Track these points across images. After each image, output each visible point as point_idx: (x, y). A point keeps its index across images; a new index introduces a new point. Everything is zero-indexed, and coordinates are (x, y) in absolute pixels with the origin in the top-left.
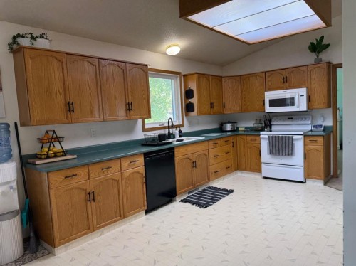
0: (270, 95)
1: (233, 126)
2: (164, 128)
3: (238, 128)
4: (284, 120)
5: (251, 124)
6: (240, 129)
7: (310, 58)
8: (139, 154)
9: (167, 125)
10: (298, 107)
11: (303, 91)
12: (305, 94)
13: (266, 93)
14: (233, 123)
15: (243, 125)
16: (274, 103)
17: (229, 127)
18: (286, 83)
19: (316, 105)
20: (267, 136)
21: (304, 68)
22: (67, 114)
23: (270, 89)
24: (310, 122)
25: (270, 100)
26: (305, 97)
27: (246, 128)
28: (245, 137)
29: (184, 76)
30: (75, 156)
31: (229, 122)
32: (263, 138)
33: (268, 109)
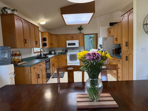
0: (68, 42)
1: (54, 52)
2: (38, 52)
3: (56, 53)
4: (71, 50)
5: (61, 51)
6: (57, 53)
7: (78, 32)
8: (44, 61)
9: (40, 51)
10: (76, 46)
11: (78, 41)
12: (78, 42)
13: (67, 41)
14: (55, 51)
15: (57, 52)
16: (69, 44)
17: (53, 52)
18: (72, 39)
19: (81, 45)
20: (69, 55)
21: (77, 34)
22: (24, 44)
23: (68, 40)
24: (78, 50)
25: (68, 44)
26: (78, 43)
27: (59, 53)
28: (61, 56)
29: (42, 32)
30: (26, 62)
31: (53, 51)
32: (68, 56)
33: (68, 46)
